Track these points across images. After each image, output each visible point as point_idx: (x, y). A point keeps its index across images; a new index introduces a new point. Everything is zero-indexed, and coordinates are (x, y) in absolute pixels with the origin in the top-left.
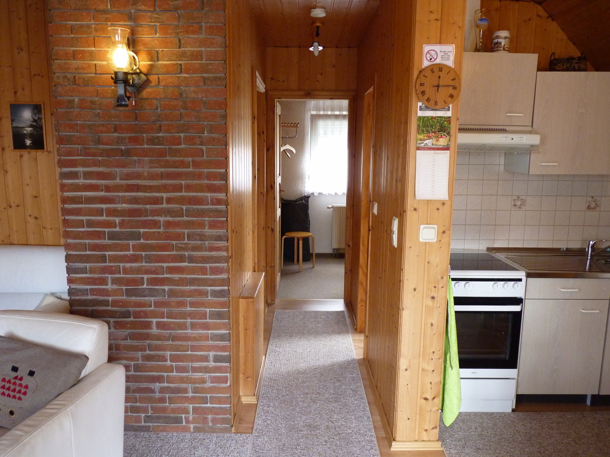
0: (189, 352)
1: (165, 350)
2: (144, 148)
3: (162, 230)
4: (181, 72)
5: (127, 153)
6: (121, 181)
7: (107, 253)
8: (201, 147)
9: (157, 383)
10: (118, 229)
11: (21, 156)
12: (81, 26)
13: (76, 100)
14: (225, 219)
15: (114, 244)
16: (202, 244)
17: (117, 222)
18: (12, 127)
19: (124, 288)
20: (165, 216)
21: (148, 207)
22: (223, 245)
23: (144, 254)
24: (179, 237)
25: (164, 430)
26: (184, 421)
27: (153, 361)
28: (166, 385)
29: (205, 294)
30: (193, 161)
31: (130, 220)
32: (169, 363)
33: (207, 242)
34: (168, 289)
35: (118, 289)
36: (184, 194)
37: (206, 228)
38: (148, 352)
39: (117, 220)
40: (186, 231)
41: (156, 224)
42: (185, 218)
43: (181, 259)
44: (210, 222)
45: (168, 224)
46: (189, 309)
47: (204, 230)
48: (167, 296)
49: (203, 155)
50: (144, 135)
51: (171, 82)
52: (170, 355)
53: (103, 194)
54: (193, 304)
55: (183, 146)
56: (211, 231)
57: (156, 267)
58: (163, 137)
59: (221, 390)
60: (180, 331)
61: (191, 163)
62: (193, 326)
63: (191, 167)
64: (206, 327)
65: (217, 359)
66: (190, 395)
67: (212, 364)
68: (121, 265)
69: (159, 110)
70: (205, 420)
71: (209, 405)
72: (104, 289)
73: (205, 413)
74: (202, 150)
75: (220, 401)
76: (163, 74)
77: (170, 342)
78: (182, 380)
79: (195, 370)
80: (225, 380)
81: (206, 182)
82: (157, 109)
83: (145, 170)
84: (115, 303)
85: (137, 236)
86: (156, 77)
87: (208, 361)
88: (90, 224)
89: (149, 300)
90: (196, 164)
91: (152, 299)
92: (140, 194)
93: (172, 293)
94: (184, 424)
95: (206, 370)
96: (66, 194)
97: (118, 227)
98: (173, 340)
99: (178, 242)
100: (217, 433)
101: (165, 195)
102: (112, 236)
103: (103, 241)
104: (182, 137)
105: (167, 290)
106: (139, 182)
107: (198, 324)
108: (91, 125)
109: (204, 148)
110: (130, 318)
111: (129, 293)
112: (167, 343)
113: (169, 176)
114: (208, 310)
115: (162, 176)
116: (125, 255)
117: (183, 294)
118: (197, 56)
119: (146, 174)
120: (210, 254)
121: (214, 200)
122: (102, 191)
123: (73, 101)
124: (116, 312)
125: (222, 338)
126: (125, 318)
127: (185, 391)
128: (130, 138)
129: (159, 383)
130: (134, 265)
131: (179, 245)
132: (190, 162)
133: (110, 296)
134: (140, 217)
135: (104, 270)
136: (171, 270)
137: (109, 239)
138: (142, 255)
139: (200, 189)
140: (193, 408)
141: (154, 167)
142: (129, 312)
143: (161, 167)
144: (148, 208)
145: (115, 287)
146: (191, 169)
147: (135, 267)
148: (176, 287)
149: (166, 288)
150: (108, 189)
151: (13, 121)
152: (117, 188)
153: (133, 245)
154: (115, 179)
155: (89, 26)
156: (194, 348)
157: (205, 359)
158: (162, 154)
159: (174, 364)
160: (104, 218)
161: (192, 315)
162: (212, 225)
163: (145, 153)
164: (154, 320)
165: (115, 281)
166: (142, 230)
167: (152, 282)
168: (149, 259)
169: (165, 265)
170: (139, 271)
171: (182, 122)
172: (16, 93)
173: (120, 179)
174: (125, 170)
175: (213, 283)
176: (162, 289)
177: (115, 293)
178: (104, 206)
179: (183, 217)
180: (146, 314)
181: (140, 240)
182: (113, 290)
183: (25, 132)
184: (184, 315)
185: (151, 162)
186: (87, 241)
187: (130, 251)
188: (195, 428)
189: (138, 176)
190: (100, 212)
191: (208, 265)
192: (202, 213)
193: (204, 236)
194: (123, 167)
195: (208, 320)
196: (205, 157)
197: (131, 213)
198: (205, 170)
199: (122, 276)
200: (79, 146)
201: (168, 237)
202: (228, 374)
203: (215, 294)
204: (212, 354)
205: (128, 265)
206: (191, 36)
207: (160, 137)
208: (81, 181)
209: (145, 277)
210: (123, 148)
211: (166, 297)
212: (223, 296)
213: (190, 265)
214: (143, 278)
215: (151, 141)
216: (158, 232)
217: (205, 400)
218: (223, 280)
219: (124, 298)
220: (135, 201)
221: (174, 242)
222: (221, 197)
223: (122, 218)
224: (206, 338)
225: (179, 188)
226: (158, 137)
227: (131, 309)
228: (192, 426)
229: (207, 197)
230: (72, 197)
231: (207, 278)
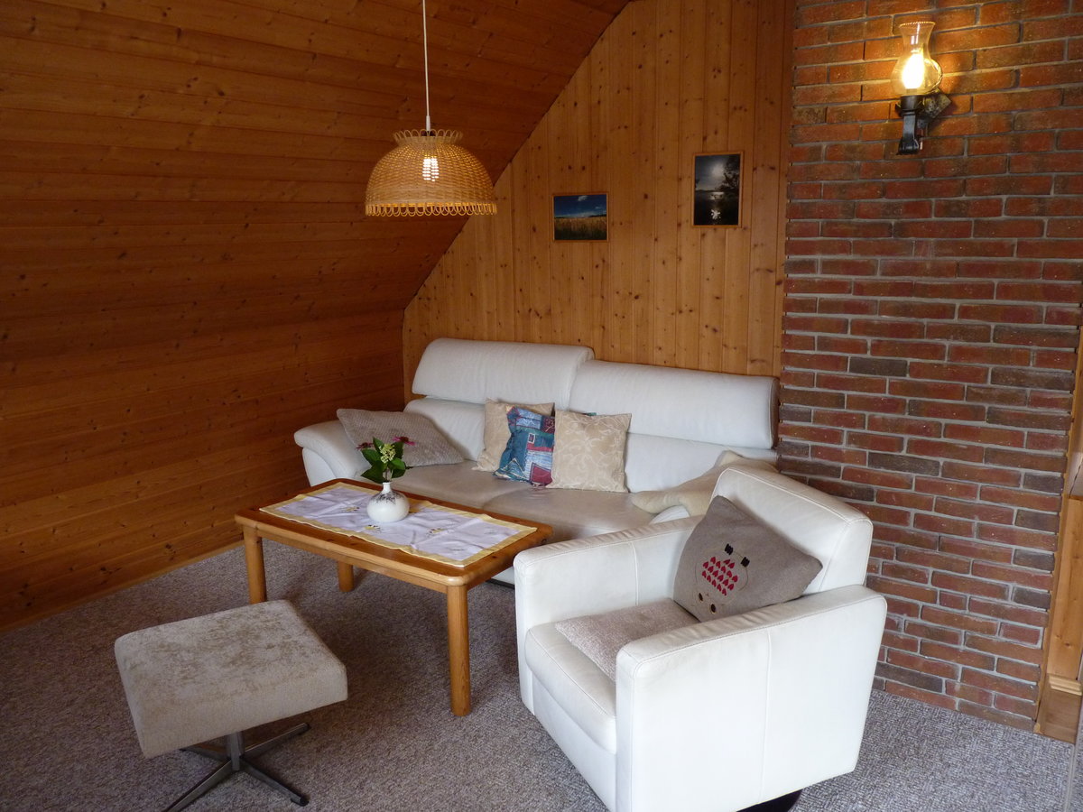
0: (969, 576)
1: (925, 561)
2: (930, 222)
3: (945, 362)
4: (1016, 85)
5: (902, 230)
6: (884, 278)
7: (846, 393)
8: (1038, 218)
9: (905, 615)
10: (868, 355)
11: (703, 235)
12: (846, 26)
13: (824, 145)
14: (1072, 350)
15: (860, 379)
16: (1020, 391)
17: (869, 344)
18: (696, 192)
19: (868, 451)
20: (955, 339)
21: (925, 321)
22: (1061, 396)
23: (908, 399)
24: (976, 375)
25: (907, 693)
26: (944, 689)
27: (902, 578)
28: (919, 621)
29: (1015, 479)
30: (1020, 244)
31: (891, 342)
32: (929, 586)
33: (1028, 390)
34: (945, 463)
35: (857, 452)
36: (994, 301)
37: (1031, 364)
38: (895, 561)
39: (869, 340)
40: (991, 367)
41: (936, 351)
42: (992, 344)
43: (977, 414)
44: (1040, 354)
45: (958, 353)
46: (978, 501)
47: (1026, 368)
48: (940, 473)
49: (1042, 234)
50: (933, 200)
51: (994, 105)
52: (934, 573)
53: (850, 297)
54: (986, 494)
55: (1004, 217)
56: (1042, 369)
57: (926, 423)
58: (968, 203)
59: (1024, 653)
60: (956, 537)
61: (1016, 248)
62: (983, 532)
63: (1015, 254)
64: (1010, 537)
65: (1021, 597)
66: (962, 647)
67: (1010, 603)
68: (867, 414)
69: (965, 154)
70: (984, 698)
71: (995, 673)
72: (835, 450)
73: (985, 686)
74: (1041, 224)
75: (1018, 670)
76: (982, 92)
77: (937, 552)
78: (950, 619)
79: (976, 607)
80: (1033, 637)
81: (1041, 280)
82: (963, 154)
83: (928, 258)
84: (849, 474)
85: (898, 369)
86: (967, 97)
87: (1005, 598)
88: (824, 344)
89: (908, 476)
90: (1024, 249)
91: (914, 475)
92: (913, 299)
93: (950, 470)
94: (943, 693)
95: (999, 612)
96: (792, 295)
97: (869, 352)
98: (942, 549)
99: (972, 384)
100: (1004, 724)
101: (958, 303)
102: (858, 366)
103: (842, 373)
104: (1004, 200)
105: (941, 464)
106: (914, 279)
107: (994, 529)
108: (844, 186)
109: (1045, 220)
110: (872, 500)
111: (874, 460)
112: (930, 552)
113: (971, 270)
114: (1016, 509)
115: (958, 270)
116: (876, 398)
117: (972, 474)
118: (1054, 52)
119: (928, 266)
120: (1034, 410)
121: (1055, 316)
122: (850, 292)
123: (820, 148)
124: (850, 488)
125: (1038, 561)
126: (863, 500)
127: (954, 639)
128: (907, 205)
129: (909, 615)
130: (889, 416)
131: (974, 390)
132: (1013, 246)
133: (843, 462)
134: (910, 337)
135: (839, 419)
136: (954, 431)
137: (852, 370)
138: (905, 400)
139: (1030, 293)
140: (964, 671)
141: (946, 255)
142: (871, 491)
143: (958, 255)
144: (925, 324)
145: (853, 448)
146: (1014, 258)
147: (891, 420)
148: (960, 462)
149: (942, 460)
150: (860, 289)
151: (696, 181)
152: (876, 289)
153: (891, 384)
154: (874, 273)
155: (858, 25)
156: (977, 570)
157: (1000, 592)
158: (963, 231)
159: (938, 589)
160: (849, 336)
161: (984, 513)
162: (1044, 360)
163: (932, 230)
164: (913, 511)
165: (853, 439)
166: (909, 360)
167: (915, 446)
168: (917, 409)
169: (944, 421)
170: (896, 426)
171: (1007, 174)
172: (705, 139)
173: (883, 274)
174: (892, 259)
175: (1033, 462)
176: (934, 461)
177: (851, 457)
178: (850, 317)
179: (989, 341)
180: (900, 500)
181: (905, 376)
182: (848, 452)
183: (713, 198)
184: (969, 511)
185: (940, 245)
186: (816, 371)
187: (885, 393)
188: (961, 704)
189: (915, 269)
190: (841, 326)
191: (1025, 431)
192: (1027, 337)
193: (1024, 376)
194: (891, 253)
195: (1013, 526)
196: (1045, 237)
197: (896, 330)
198: (1043, 261)
199: (866, 431)
200: (821, 221)
201: (956, 374)
202: (1041, 629)
203: (1033, 482)
204: (1012, 586)
205: (879, 415)
206: (1046, 17)
207: (963, 202)
208: (818, 276)
209: (907, 437)
210: (893, 222)
211: (940, 476)
212: (1049, 489)
213: (991, 426)
214: (902, 439)
215: (945, 210)
216: (939, 365)
217: (988, 663)
218: (1055, 459)
219: (866, 467)
220: (905, 310)
221: (966, 384)
222: (1068, 310)
223: (877, 338)
224: (1006, 557)
225: (986, 292)
226: (958, 201)
227: (875, 487)
228: (957, 700)
229: (1040, 309)
230: (801, 301)
231: (1020, 453)
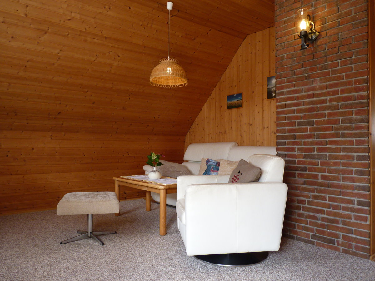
0: (341, 197)
1: (325, 193)
2: (317, 73)
3: (326, 118)
4: (339, 25)
5: (309, 77)
6: (305, 93)
7: (296, 134)
8: (351, 65)
9: (320, 214)
10: (302, 120)
11: (270, 102)
12: (289, 19)
13: (285, 55)
14: (367, 108)
15: (300, 128)
16: (351, 125)
17: (302, 116)
18: (268, 88)
19: (304, 153)
20: (328, 110)
21: (319, 106)
22: (364, 125)
23: (315, 133)
24: (336, 122)
25: (323, 246)
26: (336, 244)
27: (318, 199)
28: (325, 216)
29: (353, 158)
30: (346, 75)
31: (308, 114)
32: (327, 202)
33: (354, 124)
35: (301, 154)
36: (340, 95)
37: (354, 115)
38: (315, 194)
39: (302, 115)
40: (341, 118)
41: (323, 115)
42: (340, 110)
43: (337, 135)
44: (355, 111)
45: (330, 114)
46: (341, 168)
47: (352, 117)
48: (328, 159)
49: (352, 70)
50: (318, 66)
51: (333, 33)
52: (329, 197)
53: (295, 101)
54: (344, 165)
55: (340, 67)
56: (357, 116)
57: (322, 141)
58: (328, 65)
59: (362, 226)
60: (335, 182)
61: (345, 76)
62: (344, 179)
63: (345, 79)
64: (353, 180)
65: (360, 203)
66: (341, 226)
67: (356, 206)
68: (303, 140)
69: (326, 50)
70: (350, 246)
71: (353, 236)
72: (293, 154)
73: (350, 241)
74: (352, 67)
75: (361, 234)
76: (329, 29)
77: (329, 188)
78: (335, 214)
79: (345, 209)
80: (366, 219)
81: (354, 86)
82: (325, 50)
83: (317, 85)
84: (299, 163)
85: (312, 123)
86: (325, 32)
87: (354, 204)
88: (289, 118)
89: (317, 161)
90: (348, 76)
91: (319, 160)
92: (315, 99)
93: (331, 157)
94: (336, 245)
95: (352, 210)
96: (279, 104)
97: (302, 119)
98: (330, 187)
99: (335, 125)
100: (358, 256)
101: (328, 98)
102: (299, 124)
103: (294, 127)
104: (339, 62)
105: (328, 155)
106: (315, 92)
107: (347, 177)
108: (291, 66)
109: (353, 66)
110: (307, 171)
111: (307, 156)
112: (326, 188)
113: (331, 86)
114: (354, 169)
115: (327, 87)
116: (305, 134)
117: (338, 158)
118: (348, 13)
119: (318, 87)
120: (356, 131)
121: (359, 97)
122: (295, 100)
124: (299, 167)
125: (363, 188)
126: (303, 171)
127: (337, 222)
128: (310, 69)
129: (321, 214)
130: (310, 140)
131: (336, 127)
132: (344, 76)
133: (296, 158)
134: (314, 112)
135: (294, 143)
136: (331, 143)
137: (297, 126)
138: (314, 134)
139: (350, 91)
140: (343, 236)
141: (323, 83)
142: (306, 168)
143: (326, 82)
144: (319, 107)
145: (299, 153)
146: (345, 80)
147: (310, 141)
148: (334, 154)
149: (328, 154)
150: (298, 98)
151: (268, 85)
152: (303, 97)
153: (310, 128)
154: (301, 92)
155: (292, 18)
156: (344, 194)
157: (351, 202)
158: (327, 74)
159: (331, 203)
160: (296, 114)
161: (343, 172)
162: (357, 113)
163: (318, 76)
164: (320, 174)
165: (300, 150)
166: (315, 120)
167: (320, 150)
168: (318, 136)
169: (327, 140)
170: (312, 143)
171: (340, 53)
172: (270, 72)
173: (304, 92)
174: (307, 87)
175: (357, 151)
176: (325, 154)
177: (299, 156)
178: (296, 108)
179: (339, 109)
180: (315, 170)
181: (314, 125)
182: (298, 154)
183: (273, 90)
184: (338, 172)
185: (321, 80)
186: (287, 128)
187: (308, 132)
188: (343, 249)
189: (314, 89)
190: (294, 111)
191: (354, 139)
192: (351, 106)
193: (352, 120)
194: (306, 85)
195: (354, 176)
196: (353, 71)
197: (309, 110)
198: (353, 79)
199: (303, 146)
200: (285, 78)
201: (329, 122)
202: (368, 216)
203: (359, 158)
204: (356, 199)
205: (306, 140)
206: (346, 3)
207: (327, 64)
208: (286, 96)
209: (316, 147)
210: (306, 75)
211: (328, 160)
212: (364, 160)
213: (342, 139)
214: (314, 148)
215: (322, 68)
216: (324, 120)
217: (350, 232)
218: (365, 148)
219: (304, 159)
220: (312, 103)
221: (333, 125)
222: (363, 94)
223: (304, 114)
224: (353, 187)
225: (337, 93)
226: (325, 65)
227: (307, 166)
228: (341, 248)
229: (354, 96)
230: (281, 105)
231: (353, 148)
